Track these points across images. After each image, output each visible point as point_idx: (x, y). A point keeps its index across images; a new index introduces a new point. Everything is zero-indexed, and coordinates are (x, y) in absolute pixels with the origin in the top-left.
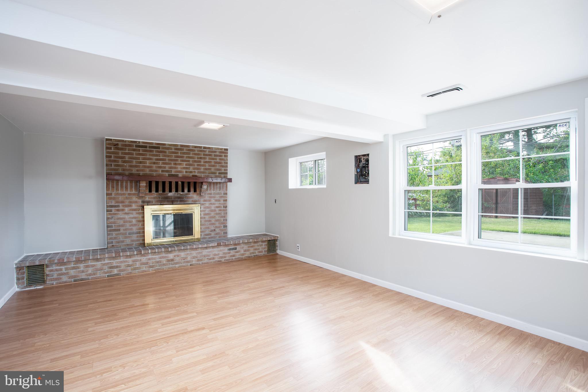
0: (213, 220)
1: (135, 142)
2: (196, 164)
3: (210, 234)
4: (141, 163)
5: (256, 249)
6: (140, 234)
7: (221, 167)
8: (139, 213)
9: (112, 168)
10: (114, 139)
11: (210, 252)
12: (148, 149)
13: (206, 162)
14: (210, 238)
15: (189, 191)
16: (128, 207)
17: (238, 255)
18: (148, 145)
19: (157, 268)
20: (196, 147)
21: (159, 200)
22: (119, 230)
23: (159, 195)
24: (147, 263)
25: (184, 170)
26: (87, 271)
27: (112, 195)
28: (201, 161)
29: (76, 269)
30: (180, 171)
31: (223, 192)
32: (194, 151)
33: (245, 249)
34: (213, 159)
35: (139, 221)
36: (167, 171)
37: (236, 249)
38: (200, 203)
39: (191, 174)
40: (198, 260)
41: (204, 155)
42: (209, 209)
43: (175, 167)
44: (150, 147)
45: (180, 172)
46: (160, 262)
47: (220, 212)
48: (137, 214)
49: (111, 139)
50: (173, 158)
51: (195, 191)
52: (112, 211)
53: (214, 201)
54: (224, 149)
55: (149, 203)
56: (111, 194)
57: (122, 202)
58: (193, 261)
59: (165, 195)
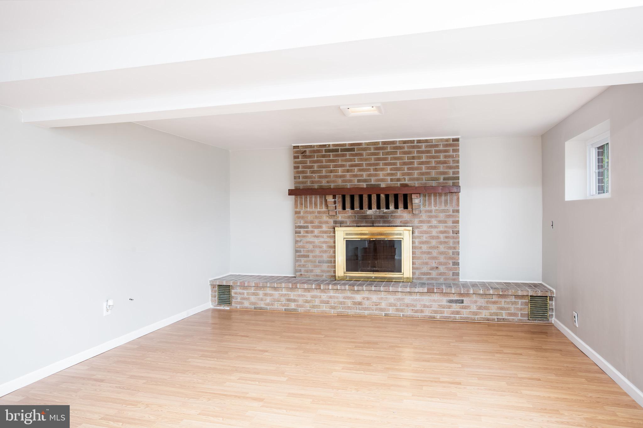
0: (434, 252)
1: (325, 146)
2: (406, 167)
3: (430, 274)
4: (331, 172)
5: (502, 309)
6: (332, 263)
7: (447, 169)
8: (330, 237)
9: (300, 181)
10: (301, 146)
11: (416, 300)
12: (340, 153)
13: (422, 163)
14: (428, 279)
15: (396, 207)
16: (317, 228)
17: (465, 313)
18: (340, 148)
19: (339, 310)
20: (405, 142)
21: (356, 220)
22: (308, 256)
23: (355, 213)
24: (327, 302)
25: (389, 178)
26: (266, 300)
27: (300, 214)
28: (414, 162)
29: (256, 296)
30: (382, 179)
31: (451, 209)
32: (403, 148)
33: (479, 304)
34: (433, 157)
35: (330, 247)
36: (365, 181)
37: (462, 302)
38: (413, 225)
39: (399, 183)
40: (397, 310)
41: (418, 152)
42: (429, 235)
43: (376, 174)
44: (343, 150)
45: (382, 180)
46: (344, 303)
47: (446, 240)
48: (328, 238)
49: (299, 146)
50: (373, 162)
51: (406, 207)
52: (300, 233)
53: (435, 222)
54: (452, 140)
55: (341, 224)
56: (299, 212)
57: (312, 222)
58: (388, 310)
59: (363, 213)
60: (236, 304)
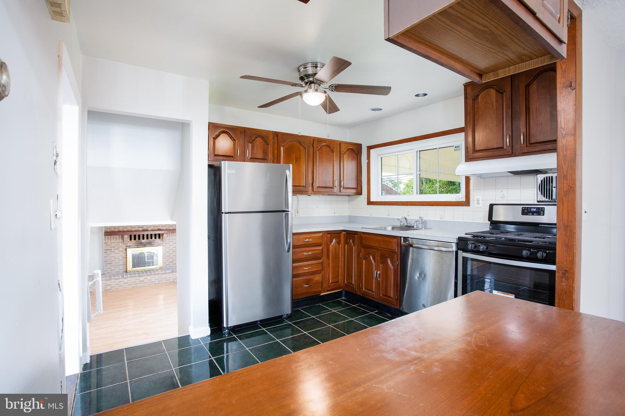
3: (170, 264)
6: (125, 265)
8: (124, 253)
11: (167, 276)
14: (169, 267)
15: (155, 239)
16: (117, 250)
19: (133, 285)
21: (136, 245)
22: (112, 263)
23: (136, 242)
24: (127, 283)
36: (142, 227)
38: (162, 245)
39: (157, 228)
40: (159, 281)
42: (169, 249)
46: (135, 282)
51: (160, 239)
52: (107, 253)
55: (129, 247)
56: (107, 243)
57: (114, 247)
58: (155, 282)
59: (140, 241)
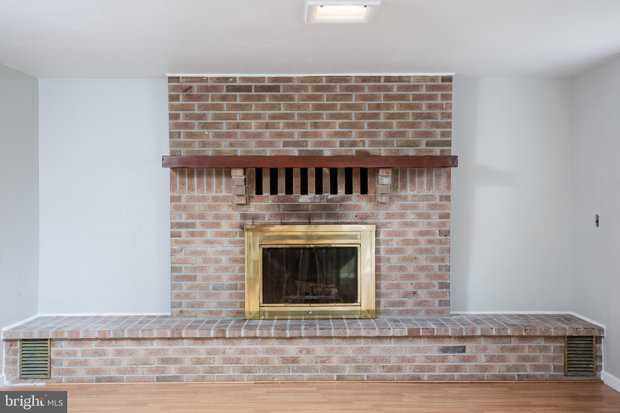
0: (410, 266)
1: (226, 79)
2: (366, 122)
3: (403, 303)
4: (238, 128)
5: (525, 359)
6: (237, 289)
7: (432, 128)
8: (234, 243)
9: (180, 141)
10: (183, 78)
11: (389, 350)
12: (253, 93)
13: (392, 116)
14: (401, 312)
15: (349, 191)
16: (211, 228)
17: (468, 369)
18: (253, 84)
19: (258, 374)
20: (365, 79)
21: (279, 214)
22: (194, 278)
23: (279, 200)
24: (237, 361)
25: (337, 140)
26: (120, 363)
27: (180, 201)
28: (378, 114)
29: (101, 356)
30: (326, 141)
31: (437, 194)
32: (361, 89)
33: (490, 352)
34: (411, 107)
35: (235, 261)
36: (297, 144)
37: (463, 350)
38: (376, 221)
39: (354, 149)
40: (358, 369)
41: (387, 97)
42: (402, 238)
43: (315, 132)
44: (258, 89)
45: (327, 144)
46: (267, 361)
47: (429, 246)
48: (231, 245)
49: (178, 78)
50: (310, 111)
51: (364, 190)
52: (180, 236)
53: (412, 217)
54: (440, 78)
55: (255, 219)
56: (179, 199)
57: (201, 216)
58: (343, 369)
59: (292, 200)
60: (59, 375)
